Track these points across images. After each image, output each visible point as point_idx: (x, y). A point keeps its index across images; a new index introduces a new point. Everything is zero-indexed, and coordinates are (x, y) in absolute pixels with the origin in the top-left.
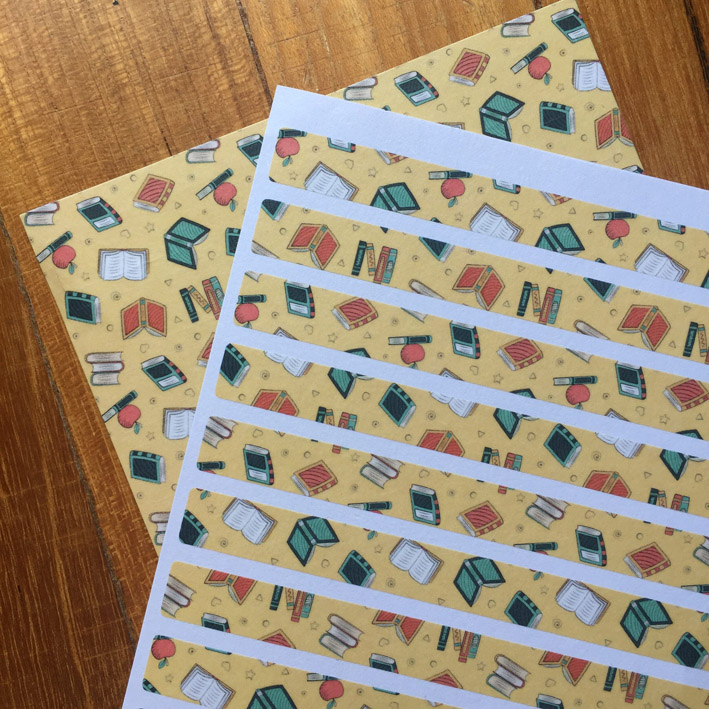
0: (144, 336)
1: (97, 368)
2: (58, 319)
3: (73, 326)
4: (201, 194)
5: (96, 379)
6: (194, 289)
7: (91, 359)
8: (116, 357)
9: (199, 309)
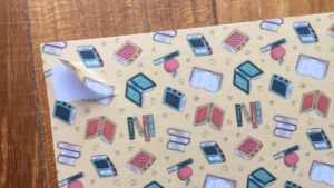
0: (98, 140)
1: (63, 152)
2: (48, 115)
3: (55, 122)
4: (156, 62)
5: (61, 159)
6: (136, 119)
7: (61, 145)
8: (77, 149)
9: (136, 133)
